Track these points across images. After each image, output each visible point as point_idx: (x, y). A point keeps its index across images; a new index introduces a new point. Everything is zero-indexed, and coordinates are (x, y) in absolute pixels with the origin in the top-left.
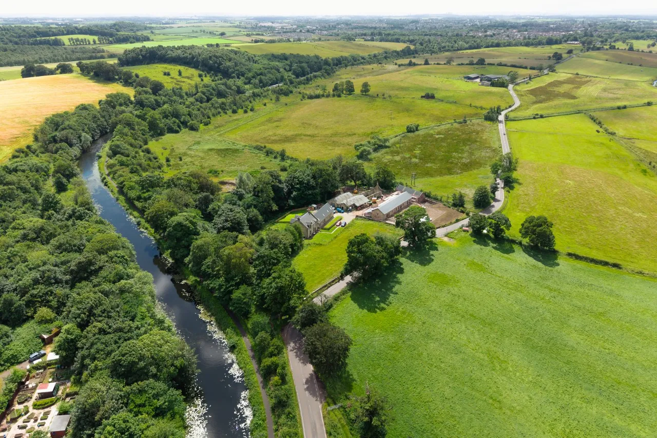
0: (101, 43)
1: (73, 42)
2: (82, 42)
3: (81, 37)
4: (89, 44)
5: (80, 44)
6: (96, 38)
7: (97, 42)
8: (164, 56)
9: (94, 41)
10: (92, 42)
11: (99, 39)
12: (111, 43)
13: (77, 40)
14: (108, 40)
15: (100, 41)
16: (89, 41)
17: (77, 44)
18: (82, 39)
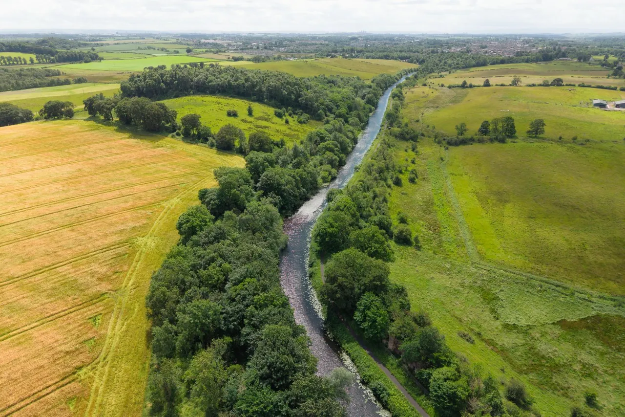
0: (40, 63)
1: (4, 62)
2: (16, 61)
3: (13, 55)
4: (25, 63)
5: (14, 64)
6: (34, 56)
7: (35, 61)
8: (204, 83)
9: (32, 60)
10: (28, 62)
11: (37, 57)
12: (53, 62)
13: (9, 59)
14: (49, 59)
15: (39, 60)
16: (24, 60)
17: (10, 64)
18: (15, 58)
